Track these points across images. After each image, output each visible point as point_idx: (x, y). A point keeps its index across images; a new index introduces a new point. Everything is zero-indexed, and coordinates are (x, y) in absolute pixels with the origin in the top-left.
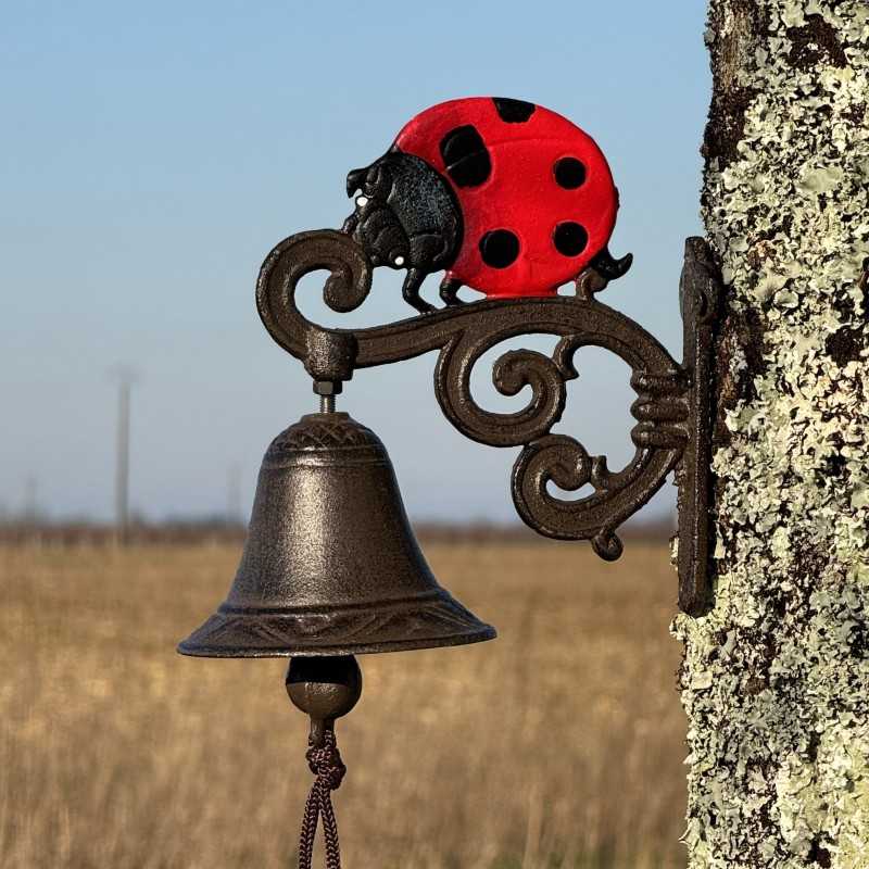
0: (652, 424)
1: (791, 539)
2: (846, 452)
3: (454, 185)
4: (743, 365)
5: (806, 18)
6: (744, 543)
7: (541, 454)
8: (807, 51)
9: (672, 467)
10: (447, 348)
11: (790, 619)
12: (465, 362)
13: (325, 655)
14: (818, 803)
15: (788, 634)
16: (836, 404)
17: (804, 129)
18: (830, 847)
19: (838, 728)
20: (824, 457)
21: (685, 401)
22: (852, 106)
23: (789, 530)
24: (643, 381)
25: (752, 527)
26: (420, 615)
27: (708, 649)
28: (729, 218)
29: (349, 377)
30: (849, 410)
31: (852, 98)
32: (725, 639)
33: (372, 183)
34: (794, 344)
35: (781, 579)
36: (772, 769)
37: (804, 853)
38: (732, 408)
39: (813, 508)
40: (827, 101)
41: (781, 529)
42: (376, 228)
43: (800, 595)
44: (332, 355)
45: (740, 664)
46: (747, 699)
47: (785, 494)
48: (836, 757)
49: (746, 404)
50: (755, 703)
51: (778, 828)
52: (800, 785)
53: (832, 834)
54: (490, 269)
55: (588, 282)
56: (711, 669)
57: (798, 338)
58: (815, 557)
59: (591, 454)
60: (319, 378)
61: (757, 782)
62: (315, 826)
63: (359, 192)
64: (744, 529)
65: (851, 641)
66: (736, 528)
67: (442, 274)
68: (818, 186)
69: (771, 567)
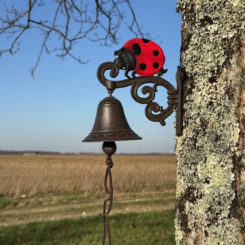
0: (171, 100)
1: (200, 120)
2: (213, 101)
3: (134, 54)
4: (190, 87)
5: (204, 17)
6: (190, 121)
7: (151, 105)
8: (204, 23)
9: (175, 109)
10: (133, 85)
11: (200, 135)
12: (136, 88)
13: (109, 141)
14: (207, 171)
15: (200, 138)
16: (211, 91)
17: (204, 38)
18: (210, 180)
19: (212, 156)
20: (209, 102)
21: (177, 96)
22: (215, 31)
23: (200, 118)
24: (170, 92)
25: (192, 118)
26: (128, 134)
27: (182, 142)
28: (187, 59)
29: (114, 90)
30: (214, 92)
31: (214, 30)
32: (186, 140)
33: (119, 53)
34: (201, 81)
35: (198, 127)
36: (196, 165)
37: (204, 181)
38: (188, 95)
39: (206, 112)
40: (209, 32)
41: (198, 118)
42: (120, 62)
43: (202, 130)
44: (111, 85)
45: (189, 144)
46: (190, 151)
47: (199, 111)
48: (211, 162)
49: (191, 94)
50: (192, 152)
51: (198, 176)
52: (203, 167)
53: (210, 177)
54: (141, 70)
55: (159, 74)
56: (182, 146)
57: (202, 79)
58: (206, 122)
59: (160, 106)
60: (109, 90)
61: (193, 167)
62: (108, 175)
63: (117, 55)
64: (190, 118)
65: (215, 138)
66: (188, 118)
67: (132, 71)
68: (207, 49)
69: (196, 125)
